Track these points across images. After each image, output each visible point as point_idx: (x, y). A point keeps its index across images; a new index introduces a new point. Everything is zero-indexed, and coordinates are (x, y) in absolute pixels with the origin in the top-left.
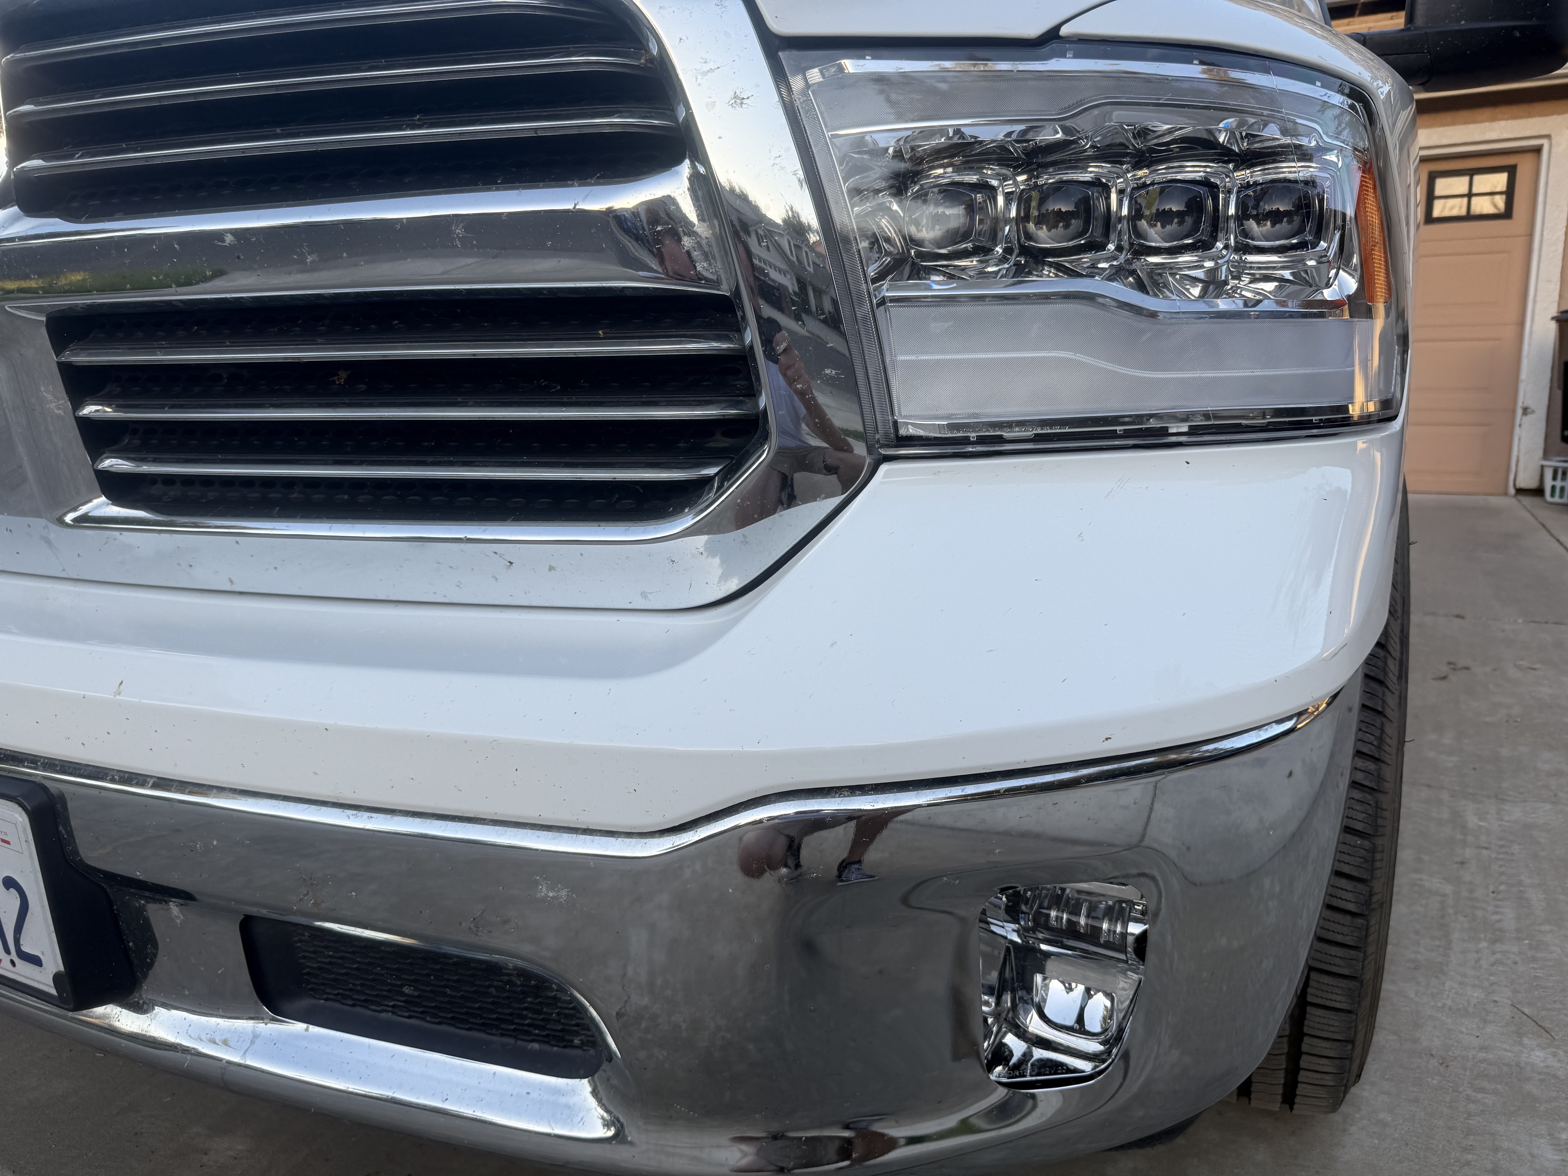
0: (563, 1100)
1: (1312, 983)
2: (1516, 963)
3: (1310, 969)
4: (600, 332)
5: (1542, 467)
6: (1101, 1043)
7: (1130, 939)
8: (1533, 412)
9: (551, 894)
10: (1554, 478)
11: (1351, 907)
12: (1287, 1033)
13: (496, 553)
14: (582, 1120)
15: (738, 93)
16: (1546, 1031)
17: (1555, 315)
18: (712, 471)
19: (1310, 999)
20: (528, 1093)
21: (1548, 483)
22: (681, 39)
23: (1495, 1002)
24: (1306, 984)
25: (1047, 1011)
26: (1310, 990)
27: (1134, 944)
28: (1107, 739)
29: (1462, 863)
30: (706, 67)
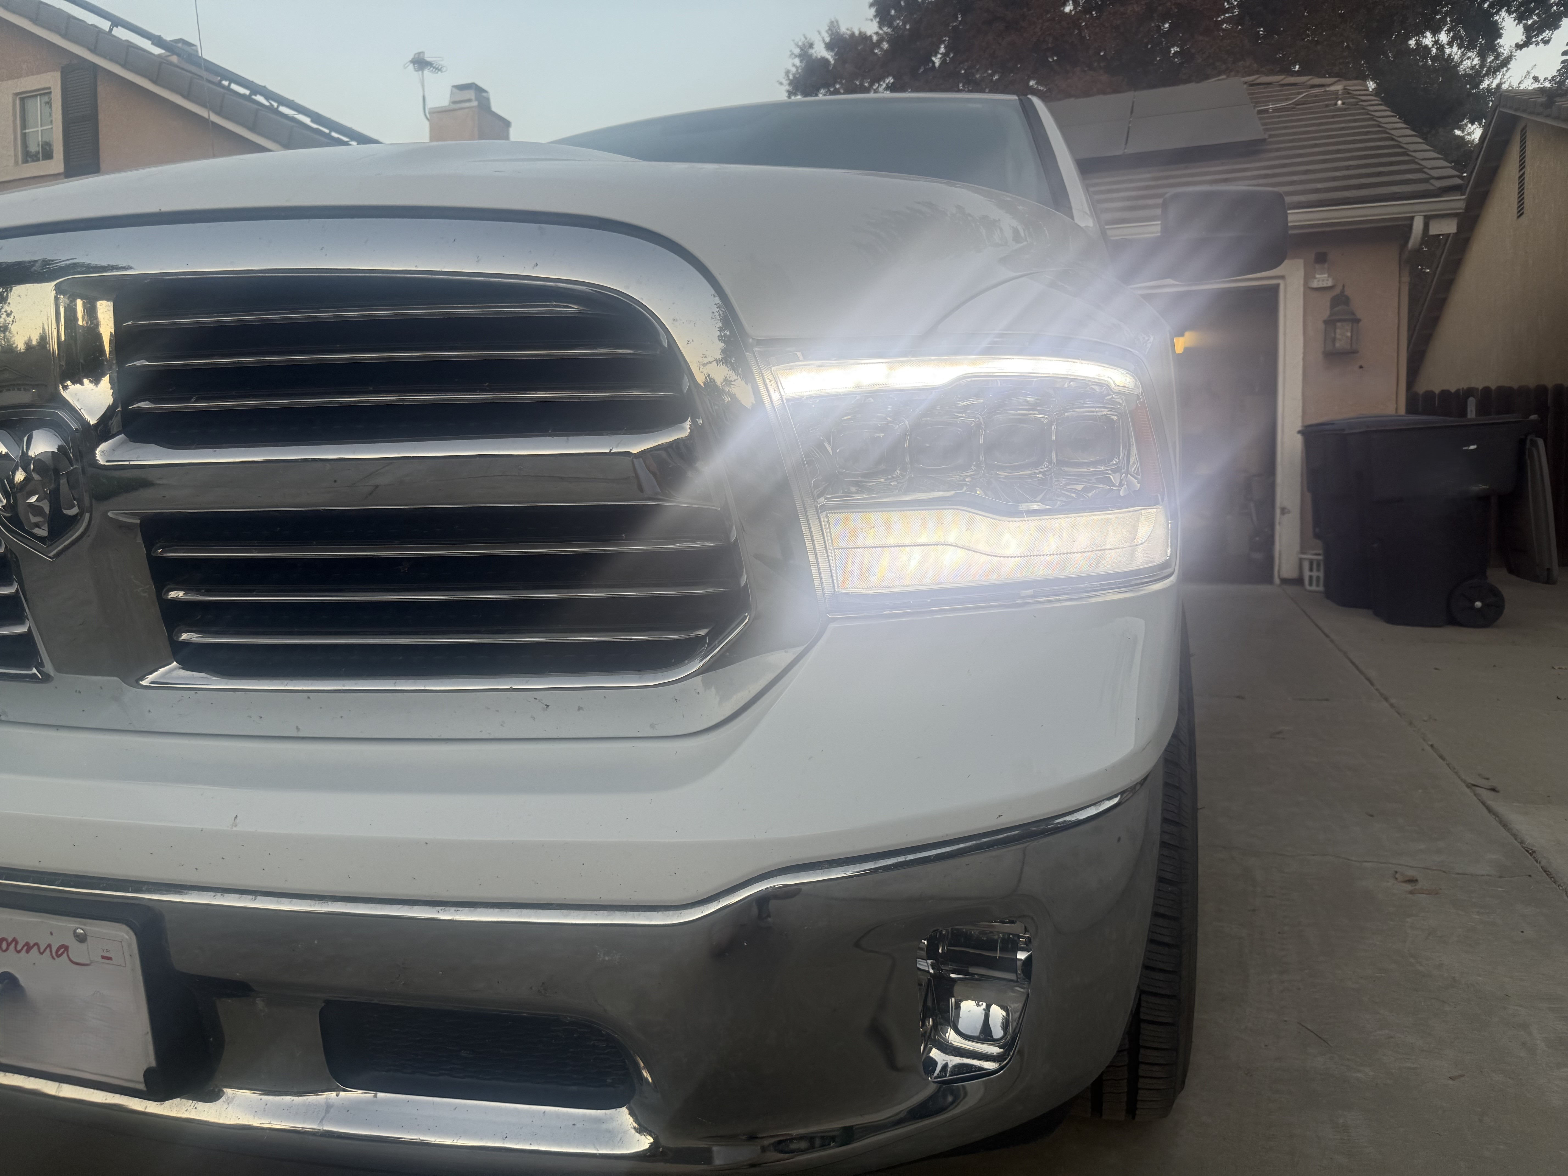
0: (604, 1126)
1: (1143, 1004)
2: (1299, 989)
3: (1141, 992)
4: (623, 535)
5: (1301, 560)
6: (1000, 1048)
7: (1019, 963)
8: (1289, 512)
9: (607, 958)
10: (1311, 570)
11: (1167, 940)
12: (1127, 1047)
13: (536, 699)
14: (620, 1140)
15: (728, 378)
16: (1324, 1041)
17: (1300, 428)
18: (701, 633)
19: (1142, 1016)
20: (574, 1125)
21: (1307, 574)
22: (688, 341)
23: (1286, 1021)
24: (1139, 1005)
25: (960, 1027)
26: (1142, 1010)
27: (1022, 967)
28: (999, 816)
29: (1254, 910)
30: (706, 361)
